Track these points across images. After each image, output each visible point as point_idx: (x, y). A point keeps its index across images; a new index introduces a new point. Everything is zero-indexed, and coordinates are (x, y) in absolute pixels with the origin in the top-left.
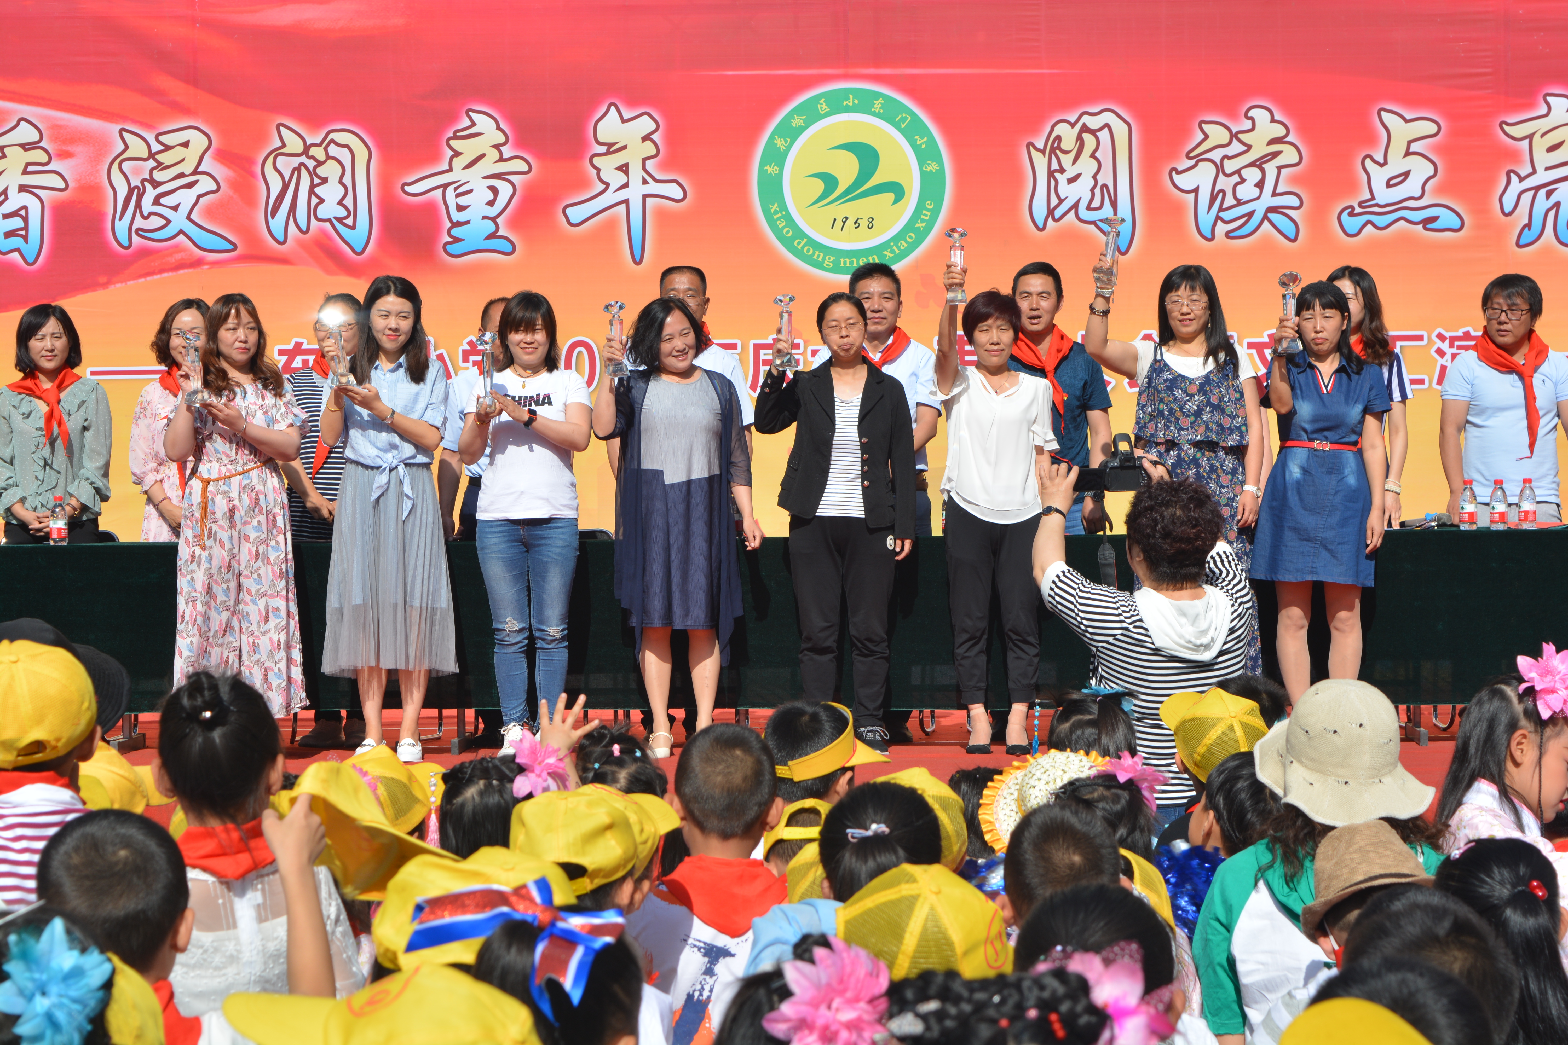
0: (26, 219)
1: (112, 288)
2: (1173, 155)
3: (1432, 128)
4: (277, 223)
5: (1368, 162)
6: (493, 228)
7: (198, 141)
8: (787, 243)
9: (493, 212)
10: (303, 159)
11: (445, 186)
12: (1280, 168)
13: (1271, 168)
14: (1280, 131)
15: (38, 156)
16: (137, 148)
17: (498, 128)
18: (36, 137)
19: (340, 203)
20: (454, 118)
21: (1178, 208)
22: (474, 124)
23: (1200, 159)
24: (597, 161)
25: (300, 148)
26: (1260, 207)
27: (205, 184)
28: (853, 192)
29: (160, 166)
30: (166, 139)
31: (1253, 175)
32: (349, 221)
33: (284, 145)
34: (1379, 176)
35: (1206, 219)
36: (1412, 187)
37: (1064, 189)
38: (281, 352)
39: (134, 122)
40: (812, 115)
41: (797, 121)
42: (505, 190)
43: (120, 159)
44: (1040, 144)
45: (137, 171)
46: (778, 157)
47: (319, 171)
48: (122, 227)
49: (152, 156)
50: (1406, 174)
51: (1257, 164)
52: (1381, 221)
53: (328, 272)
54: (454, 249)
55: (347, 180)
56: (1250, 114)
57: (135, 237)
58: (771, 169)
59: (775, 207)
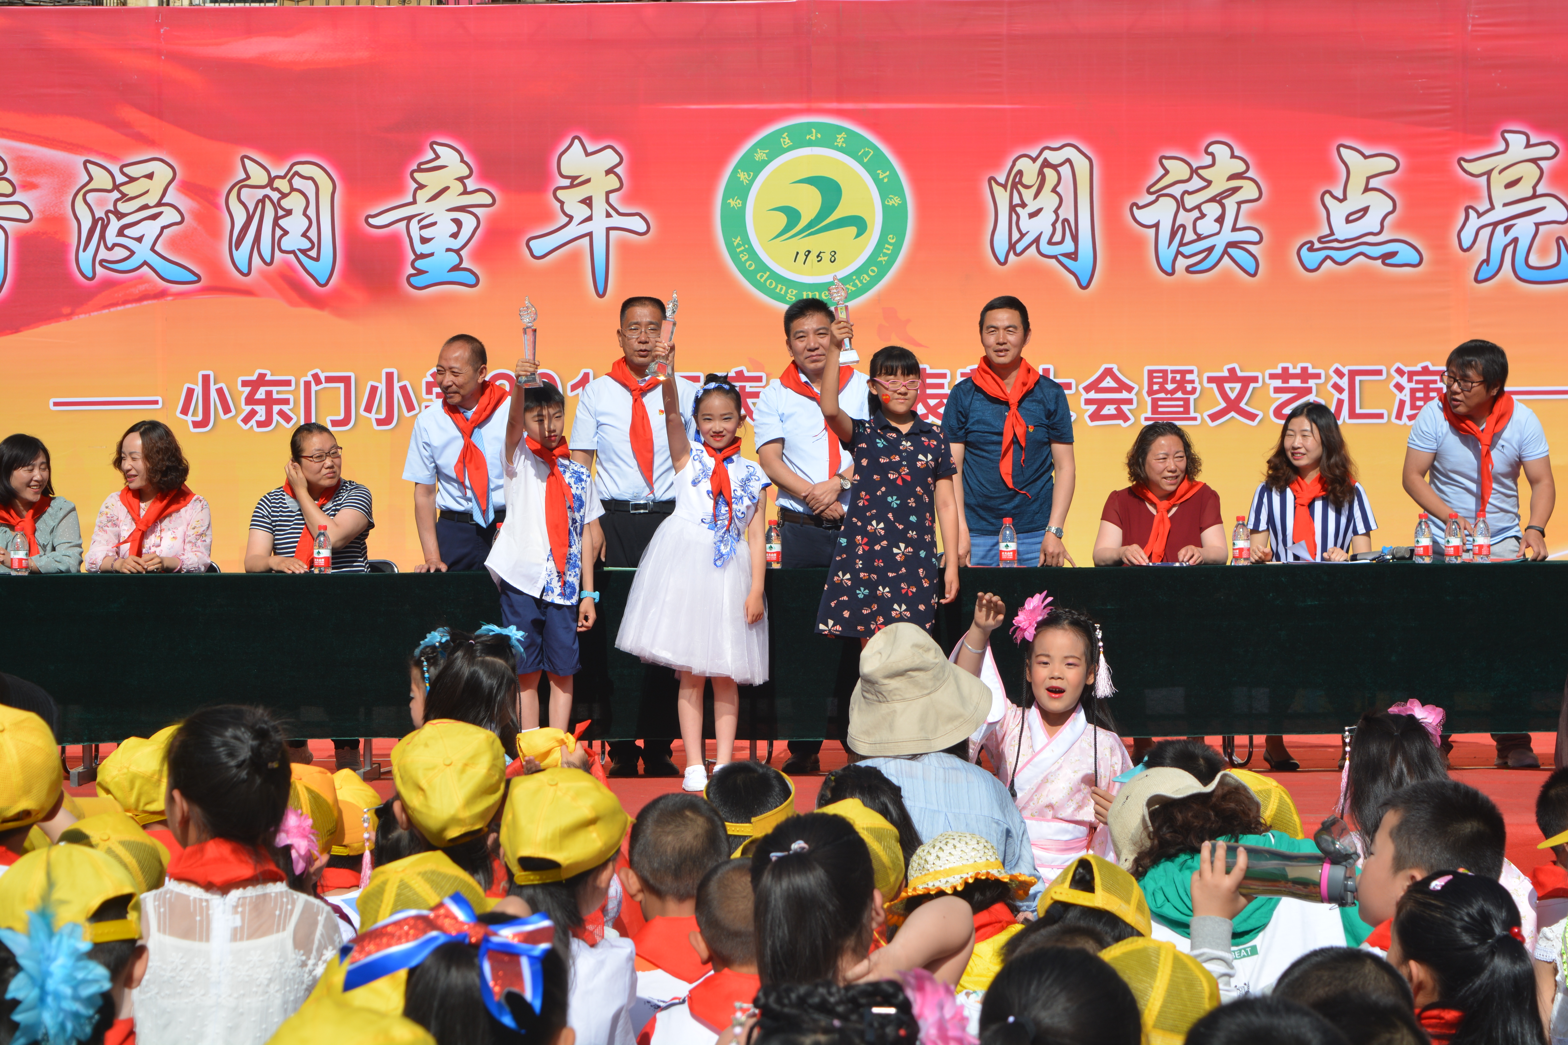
2: (1134, 190)
3: (1392, 164)
4: (242, 255)
5: (1327, 197)
6: (456, 260)
7: (163, 173)
8: (750, 276)
9: (456, 244)
10: (268, 191)
11: (409, 219)
12: (1239, 204)
13: (1231, 204)
14: (1240, 167)
16: (102, 180)
17: (463, 161)
19: (304, 235)
20: (418, 150)
21: (1138, 243)
22: (437, 157)
23: (1160, 194)
24: (560, 194)
25: (264, 180)
26: (1220, 242)
27: (169, 216)
28: (815, 226)
29: (125, 198)
30: (131, 171)
31: (1212, 210)
32: (313, 253)
33: (248, 177)
34: (1338, 212)
35: (1167, 254)
36: (1370, 223)
37: (1026, 224)
38: (245, 384)
39: (99, 153)
40: (775, 149)
41: (760, 155)
42: (469, 223)
43: (84, 190)
44: (1002, 179)
45: (101, 202)
46: (741, 191)
47: (284, 203)
48: (86, 258)
49: (116, 187)
50: (1365, 210)
51: (1217, 199)
52: (1341, 256)
53: (292, 304)
54: (417, 281)
55: (311, 212)
56: (1210, 150)
57: (98, 268)
58: (734, 203)
59: (738, 240)
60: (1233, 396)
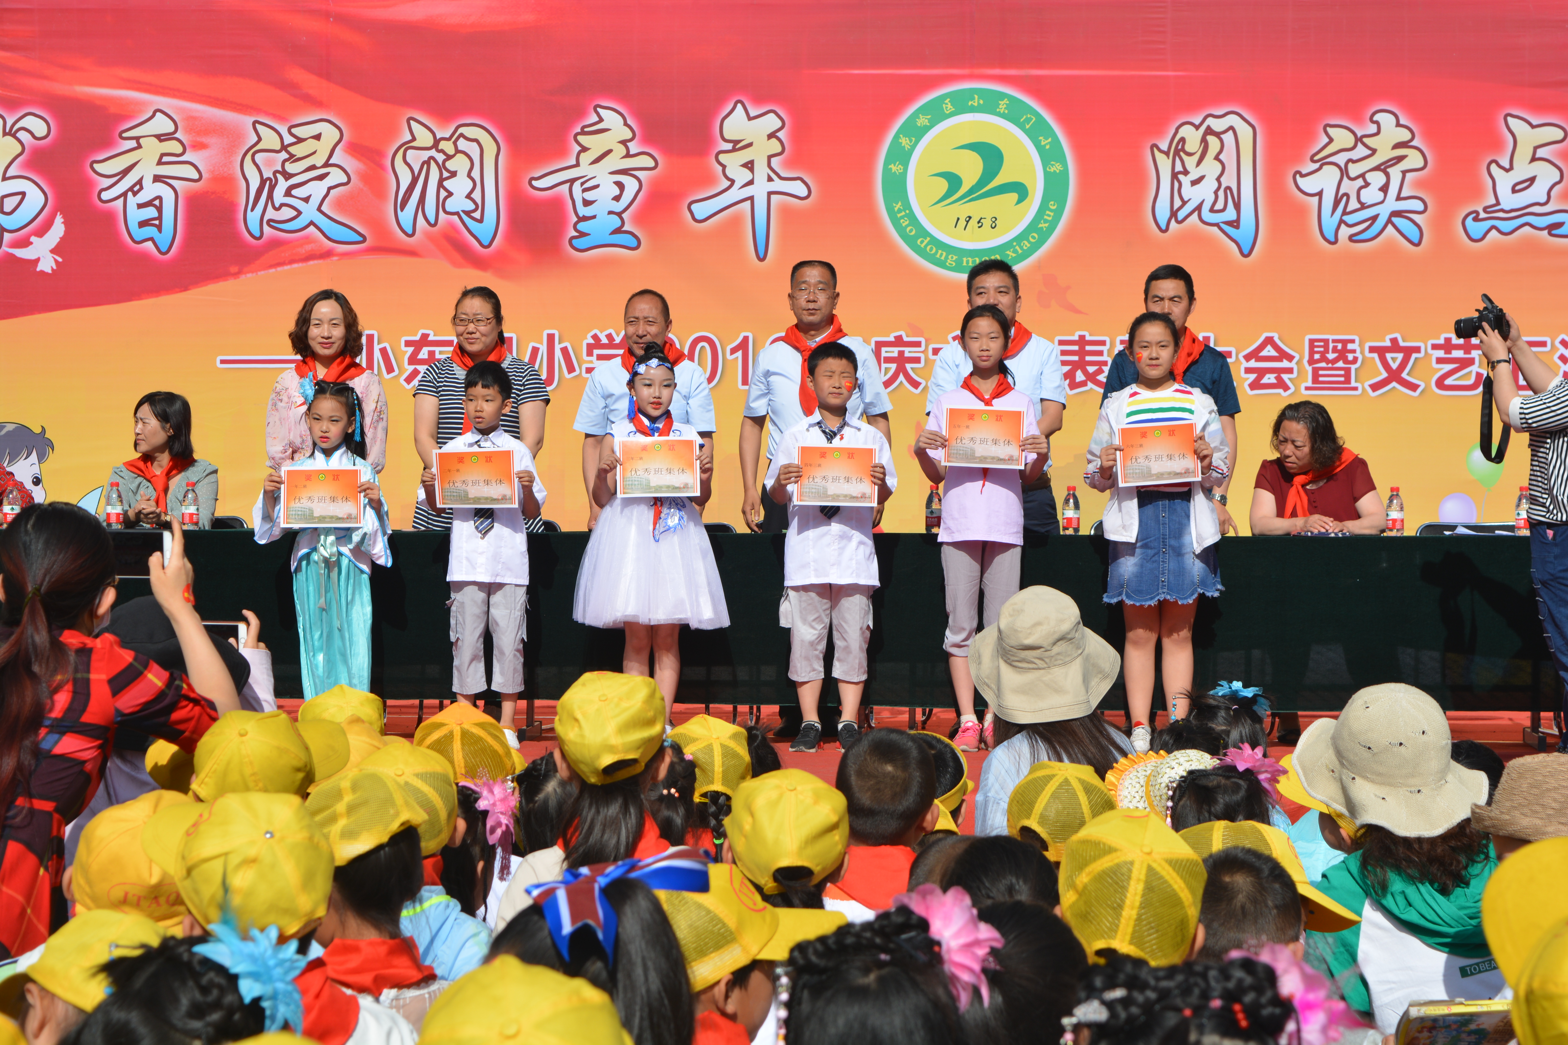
0: (160, 209)
1: (243, 277)
2: (1297, 158)
3: (1559, 134)
4: (406, 216)
5: (1494, 167)
6: (618, 223)
7: (330, 134)
8: (910, 241)
9: (619, 207)
10: (433, 153)
11: (572, 181)
12: (1404, 173)
13: (1395, 173)
14: (1405, 135)
15: (176, 147)
16: (270, 140)
17: (626, 124)
18: (171, 128)
19: (469, 196)
20: (582, 113)
21: (1301, 211)
22: (601, 120)
23: (1324, 163)
24: (722, 157)
25: (430, 142)
26: (1384, 211)
27: (336, 176)
28: (977, 192)
29: (293, 159)
30: (299, 132)
31: (1377, 178)
32: (477, 215)
33: (414, 139)
34: (1504, 182)
35: (1330, 222)
36: (1537, 193)
37: (1188, 191)
38: (408, 344)
39: (267, 114)
40: (937, 115)
41: (922, 121)
42: (631, 185)
43: (253, 151)
44: (1164, 146)
45: (269, 163)
46: (902, 156)
47: (448, 164)
48: (253, 218)
49: (284, 148)
50: (1532, 180)
51: (1382, 168)
52: (1506, 226)
53: (456, 265)
54: (579, 243)
55: (476, 174)
56: (1375, 118)
57: (266, 228)
58: (895, 168)
59: (898, 206)
60: (1394, 366)
